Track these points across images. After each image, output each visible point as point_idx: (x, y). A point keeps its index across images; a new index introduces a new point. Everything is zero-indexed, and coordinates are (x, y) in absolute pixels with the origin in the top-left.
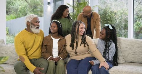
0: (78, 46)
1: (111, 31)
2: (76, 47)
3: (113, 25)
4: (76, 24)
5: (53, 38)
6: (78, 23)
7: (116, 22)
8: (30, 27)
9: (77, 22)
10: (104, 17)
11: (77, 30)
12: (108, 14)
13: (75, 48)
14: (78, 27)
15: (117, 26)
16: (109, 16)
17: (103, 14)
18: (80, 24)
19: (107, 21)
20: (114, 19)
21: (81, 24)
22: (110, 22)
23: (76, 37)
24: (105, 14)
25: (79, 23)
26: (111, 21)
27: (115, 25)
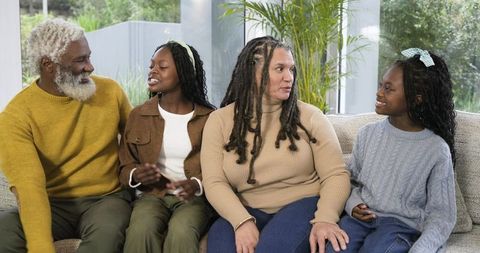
0: (260, 147)
1: (426, 77)
2: (252, 153)
3: (439, 53)
4: (256, 52)
5: (163, 113)
6: (262, 47)
7: (449, 43)
8: (57, 79)
9: (260, 43)
10: (404, 20)
11: (258, 77)
12: (419, 10)
13: (250, 156)
14: (263, 63)
15: (452, 57)
16: (423, 20)
17: (402, 12)
18: (272, 51)
19: (415, 38)
20: (444, 29)
21: (277, 51)
22: (426, 43)
23: (255, 109)
24: (407, 9)
25: (269, 48)
26: (432, 38)
27: (446, 52)
